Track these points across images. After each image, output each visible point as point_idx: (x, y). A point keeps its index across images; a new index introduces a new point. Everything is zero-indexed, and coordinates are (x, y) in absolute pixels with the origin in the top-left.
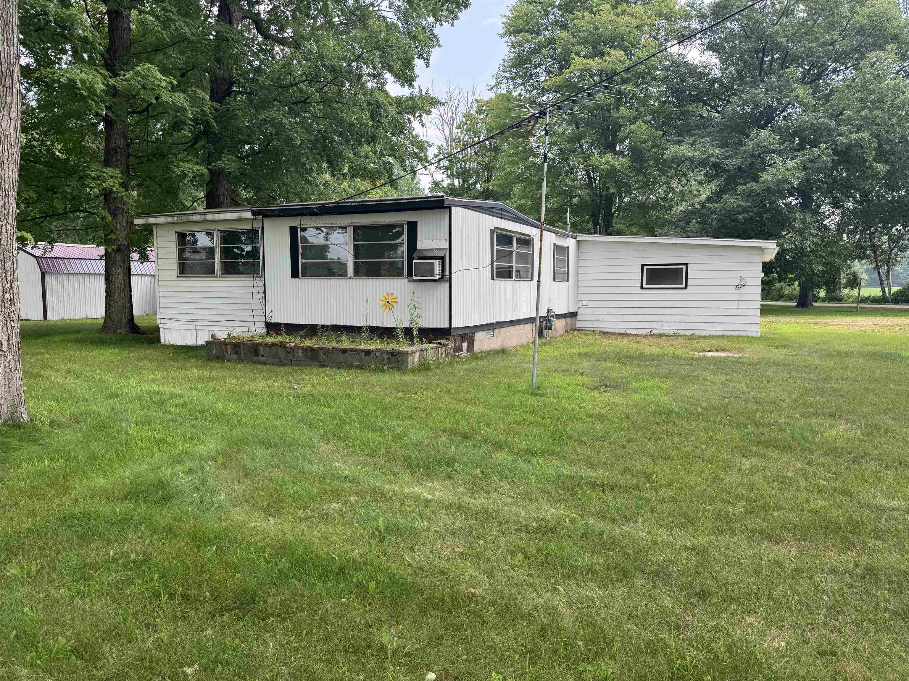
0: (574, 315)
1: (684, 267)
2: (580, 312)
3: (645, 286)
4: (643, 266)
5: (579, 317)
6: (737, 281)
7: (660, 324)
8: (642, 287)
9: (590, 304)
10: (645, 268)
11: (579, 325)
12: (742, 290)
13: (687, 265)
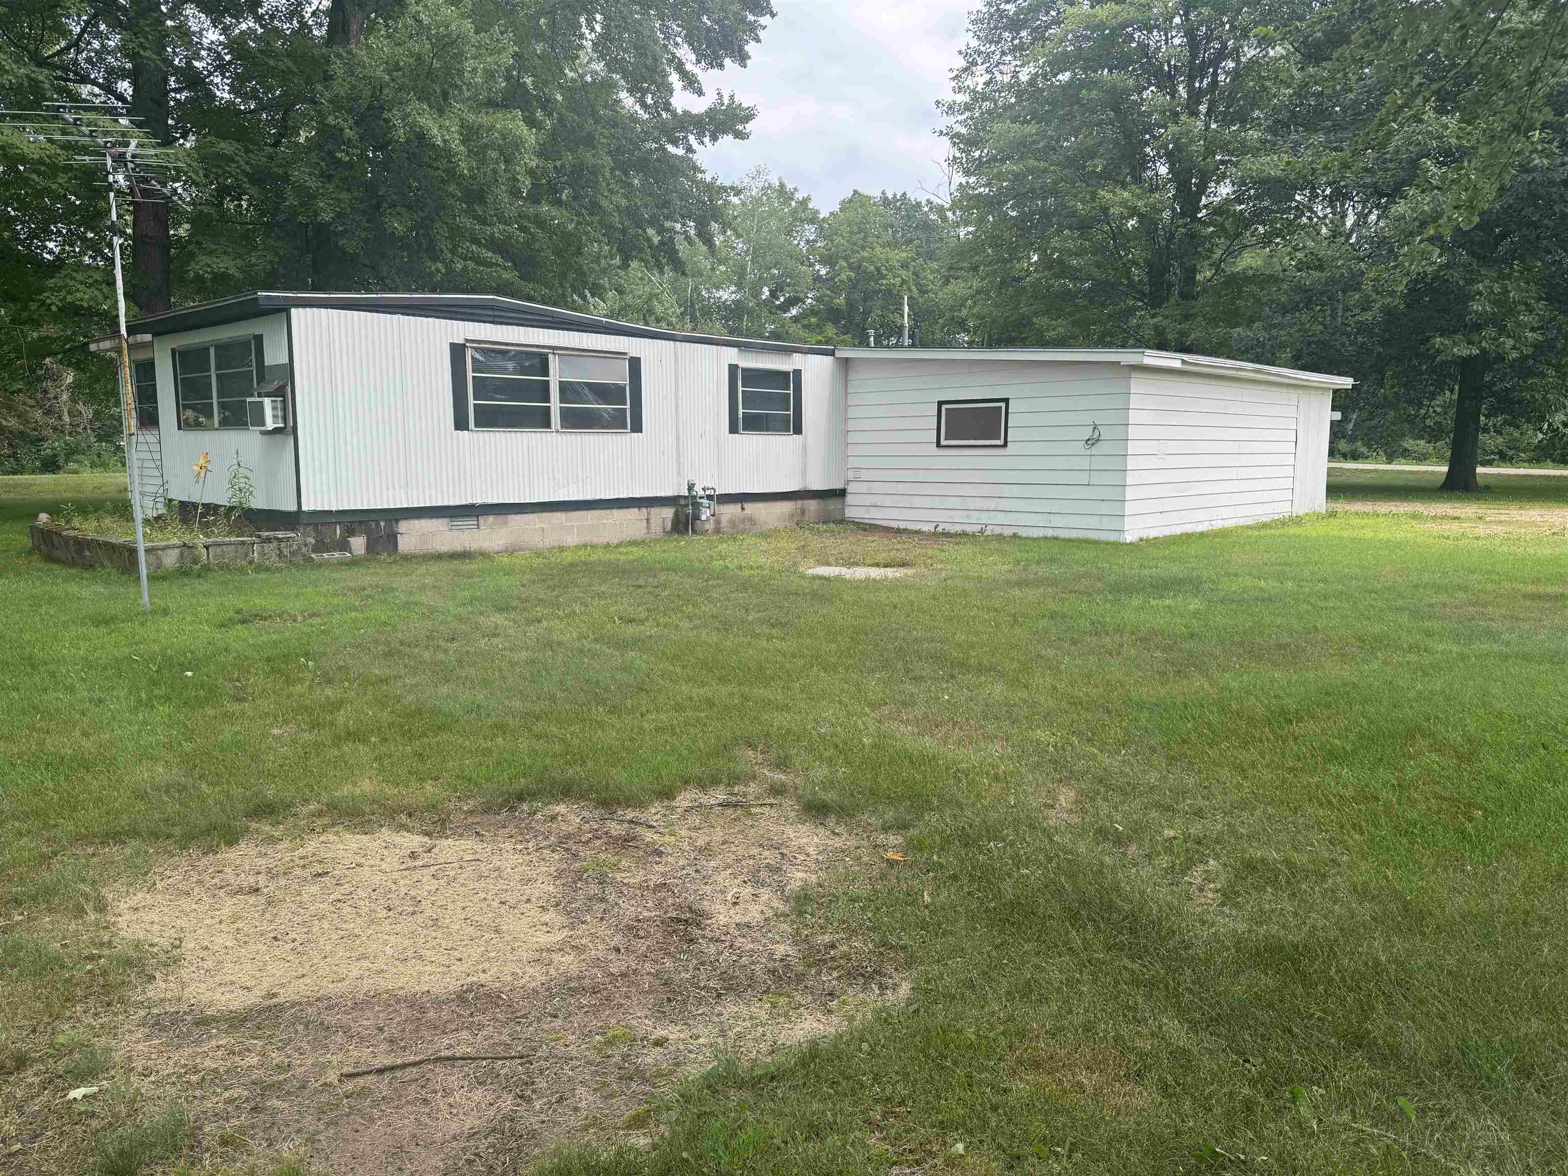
0: (841, 493)
1: (1003, 405)
2: (850, 489)
3: (944, 442)
4: (940, 404)
5: (849, 499)
6: (1087, 433)
7: (965, 513)
8: (938, 445)
9: (864, 475)
10: (944, 407)
11: (850, 513)
12: (1095, 450)
13: (1006, 401)
